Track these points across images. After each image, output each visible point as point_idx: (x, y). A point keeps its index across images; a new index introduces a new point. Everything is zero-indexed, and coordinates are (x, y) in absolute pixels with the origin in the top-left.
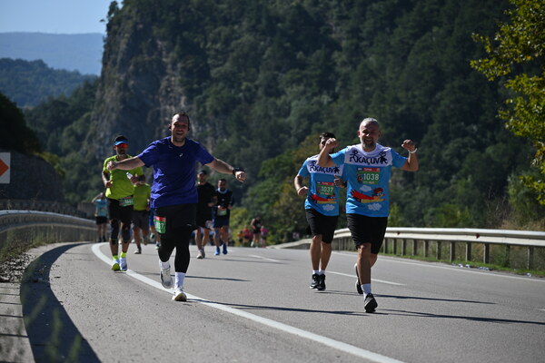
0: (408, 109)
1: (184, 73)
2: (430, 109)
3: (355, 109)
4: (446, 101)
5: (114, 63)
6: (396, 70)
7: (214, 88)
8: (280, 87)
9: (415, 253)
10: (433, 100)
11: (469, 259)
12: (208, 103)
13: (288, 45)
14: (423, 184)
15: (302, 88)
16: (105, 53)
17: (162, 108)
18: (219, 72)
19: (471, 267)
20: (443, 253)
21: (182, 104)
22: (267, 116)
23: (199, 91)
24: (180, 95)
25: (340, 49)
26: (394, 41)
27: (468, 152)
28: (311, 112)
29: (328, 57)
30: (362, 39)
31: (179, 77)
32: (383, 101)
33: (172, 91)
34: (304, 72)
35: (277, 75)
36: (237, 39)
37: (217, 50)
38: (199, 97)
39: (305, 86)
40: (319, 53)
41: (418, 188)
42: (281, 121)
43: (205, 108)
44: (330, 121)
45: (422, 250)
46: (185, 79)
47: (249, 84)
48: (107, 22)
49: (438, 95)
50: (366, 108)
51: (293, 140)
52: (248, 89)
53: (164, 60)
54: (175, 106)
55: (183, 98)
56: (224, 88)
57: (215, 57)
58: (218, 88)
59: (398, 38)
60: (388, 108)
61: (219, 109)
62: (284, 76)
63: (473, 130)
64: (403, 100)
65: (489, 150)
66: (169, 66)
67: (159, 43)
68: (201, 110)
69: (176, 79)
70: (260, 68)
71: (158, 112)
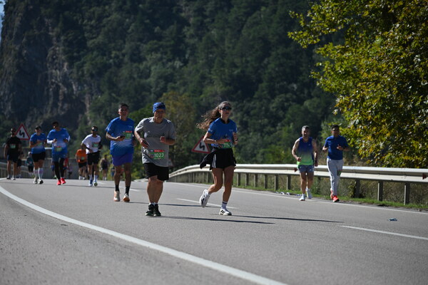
0: (242, 72)
1: (66, 44)
2: (259, 71)
3: (201, 71)
4: (272, 65)
5: (11, 36)
6: (233, 41)
7: (89, 56)
8: (142, 54)
9: (247, 184)
10: (262, 64)
11: (289, 188)
12: (85, 68)
13: (148, 21)
14: (255, 131)
15: (159, 55)
16: (3, 29)
17: (49, 72)
18: (94, 43)
19: (291, 194)
20: (269, 184)
21: (65, 69)
22: (131, 77)
23: (78, 58)
24: (64, 61)
25: (189, 25)
26: (231, 18)
27: (290, 105)
28: (166, 74)
29: (179, 31)
30: (205, 17)
31: (62, 48)
32: (223, 65)
33: (57, 58)
34: (161, 43)
35: (139, 45)
36: (107, 17)
37: (91, 26)
38: (78, 62)
39: (162, 53)
40: (173, 28)
41: (251, 134)
42: (143, 81)
43: (83, 71)
44: (181, 81)
45: (253, 182)
46: (67, 49)
47: (118, 53)
48: (4, 4)
49: (266, 61)
50: (210, 71)
51: (152, 96)
52: (117, 57)
53: (50, 33)
54: (60, 70)
55: (66, 64)
56: (98, 56)
57: (90, 31)
58: (94, 56)
59: (234, 16)
60: (226, 70)
61: (94, 72)
62: (145, 46)
63: (294, 88)
64: (238, 65)
65: (307, 103)
66: (55, 39)
67: (46, 20)
68: (80, 73)
69: (60, 49)
70: (126, 40)
71: (47, 75)
